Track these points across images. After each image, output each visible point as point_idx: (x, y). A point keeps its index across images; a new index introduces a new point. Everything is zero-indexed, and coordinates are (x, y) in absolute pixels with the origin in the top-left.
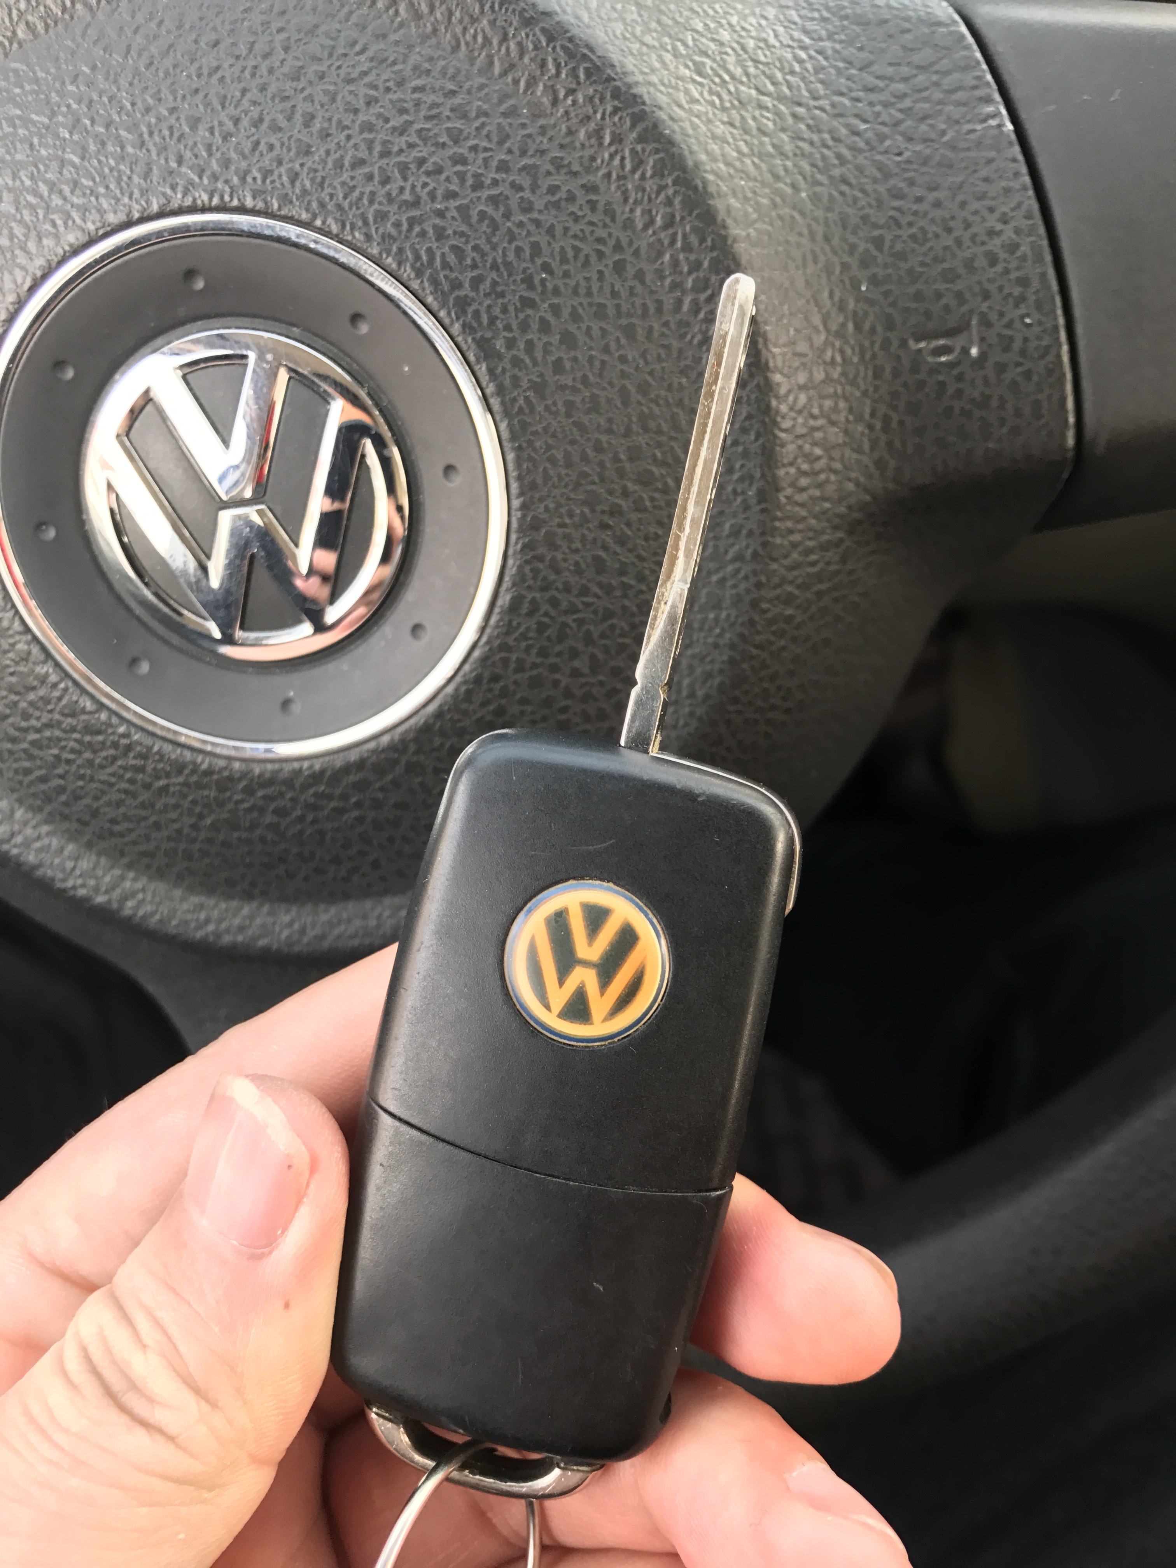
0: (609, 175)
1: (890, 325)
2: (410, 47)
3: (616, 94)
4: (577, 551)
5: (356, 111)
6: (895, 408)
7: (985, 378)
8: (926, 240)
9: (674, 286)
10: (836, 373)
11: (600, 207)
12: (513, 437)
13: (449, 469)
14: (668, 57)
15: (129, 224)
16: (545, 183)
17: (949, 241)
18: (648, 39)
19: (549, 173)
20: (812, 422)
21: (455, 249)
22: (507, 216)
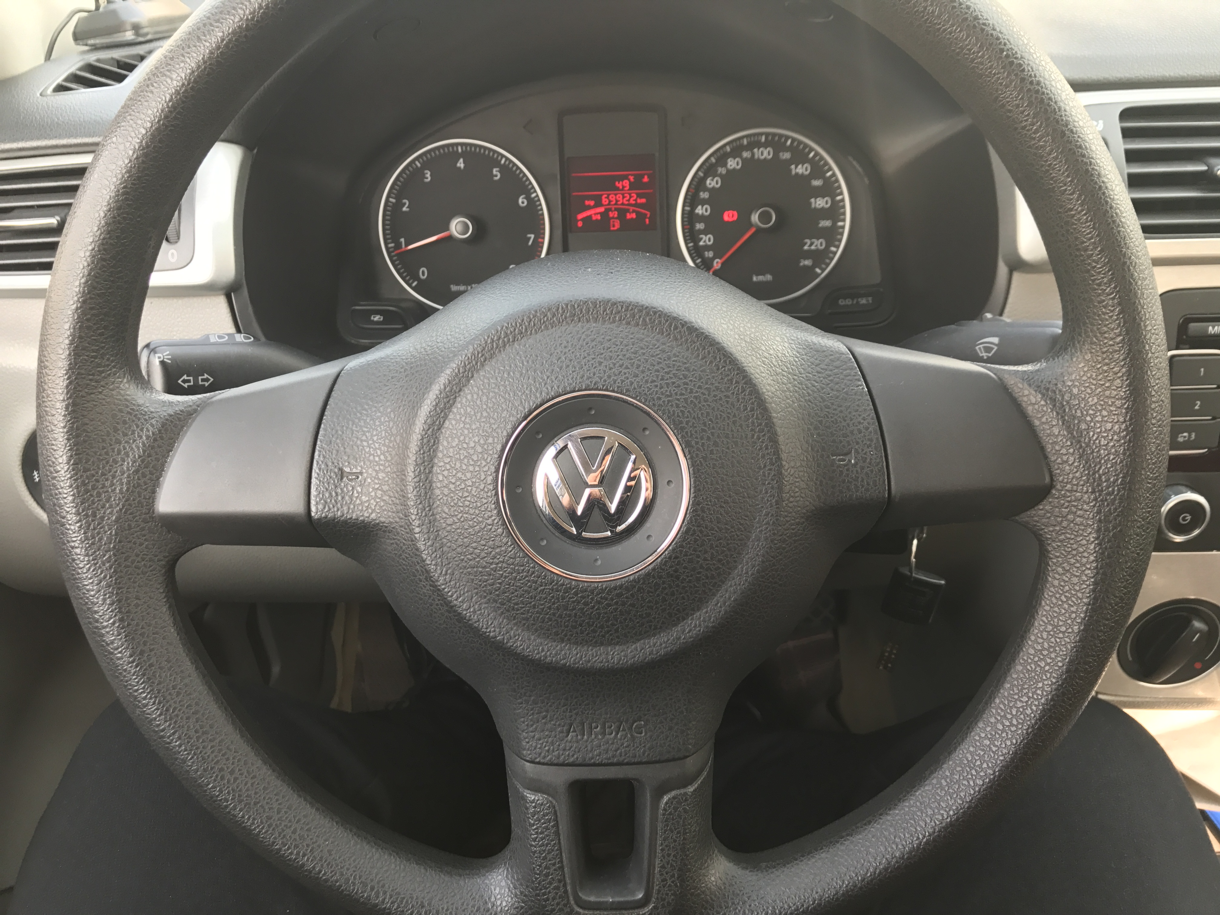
0: (733, 393)
1: (823, 449)
2: (673, 348)
3: (739, 369)
4: (712, 514)
5: (654, 366)
6: (824, 478)
7: (857, 471)
8: (837, 423)
9: (752, 430)
10: (804, 464)
11: (730, 403)
12: (694, 474)
13: (669, 482)
14: (754, 358)
15: (574, 391)
16: (712, 394)
17: (844, 424)
18: (748, 352)
19: (714, 391)
20: (795, 479)
21: (681, 411)
22: (699, 403)
